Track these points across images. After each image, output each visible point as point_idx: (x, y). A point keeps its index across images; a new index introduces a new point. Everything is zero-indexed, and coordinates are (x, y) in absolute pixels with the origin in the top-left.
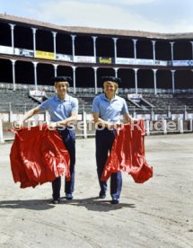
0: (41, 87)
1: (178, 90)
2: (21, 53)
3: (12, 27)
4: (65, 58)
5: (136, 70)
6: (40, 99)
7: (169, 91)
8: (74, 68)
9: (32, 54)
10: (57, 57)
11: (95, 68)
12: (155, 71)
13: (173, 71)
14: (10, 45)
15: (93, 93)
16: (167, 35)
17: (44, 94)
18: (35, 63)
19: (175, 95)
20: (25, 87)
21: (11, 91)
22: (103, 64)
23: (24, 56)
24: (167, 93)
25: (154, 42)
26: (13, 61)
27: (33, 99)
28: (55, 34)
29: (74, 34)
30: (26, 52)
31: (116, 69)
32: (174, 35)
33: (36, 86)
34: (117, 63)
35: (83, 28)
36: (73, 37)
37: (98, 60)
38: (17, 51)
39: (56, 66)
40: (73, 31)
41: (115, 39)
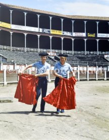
0: (54, 50)
2: (43, 31)
3: (39, 16)
4: (68, 34)
6: (53, 58)
8: (73, 39)
9: (49, 31)
10: (63, 33)
11: (85, 40)
14: (37, 27)
15: (84, 54)
17: (55, 54)
18: (51, 37)
20: (45, 50)
21: (37, 53)
22: (90, 37)
23: (44, 33)
26: (39, 36)
27: (49, 58)
30: (46, 31)
31: (98, 40)
33: (51, 50)
34: (98, 36)
35: (78, 16)
36: (73, 21)
37: (87, 35)
38: (41, 30)
39: (62, 38)
40: (73, 18)
41: (98, 23)
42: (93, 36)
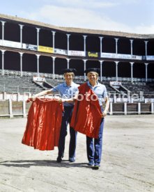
0: (42, 74)
1: (150, 80)
2: (27, 47)
3: (21, 26)
4: (62, 52)
5: (117, 62)
6: (41, 84)
7: (143, 80)
8: (68, 60)
9: (36, 48)
10: (55, 51)
11: (85, 61)
12: (132, 63)
13: (146, 64)
14: (19, 41)
15: (83, 80)
16: (142, 36)
17: (44, 80)
18: (38, 56)
19: (148, 83)
20: (30, 74)
21: (19, 77)
22: (91, 57)
23: (29, 50)
24: (141, 82)
25: (132, 41)
26: (21, 54)
27: (36, 84)
28: (54, 33)
29: (69, 33)
30: (31, 47)
31: (101, 62)
32: (148, 36)
33: (38, 74)
34: (102, 56)
35: (75, 28)
36: (68, 35)
37: (87, 54)
38: (25, 46)
39: (54, 58)
40: (68, 31)
41: (101, 38)
42: (96, 55)
